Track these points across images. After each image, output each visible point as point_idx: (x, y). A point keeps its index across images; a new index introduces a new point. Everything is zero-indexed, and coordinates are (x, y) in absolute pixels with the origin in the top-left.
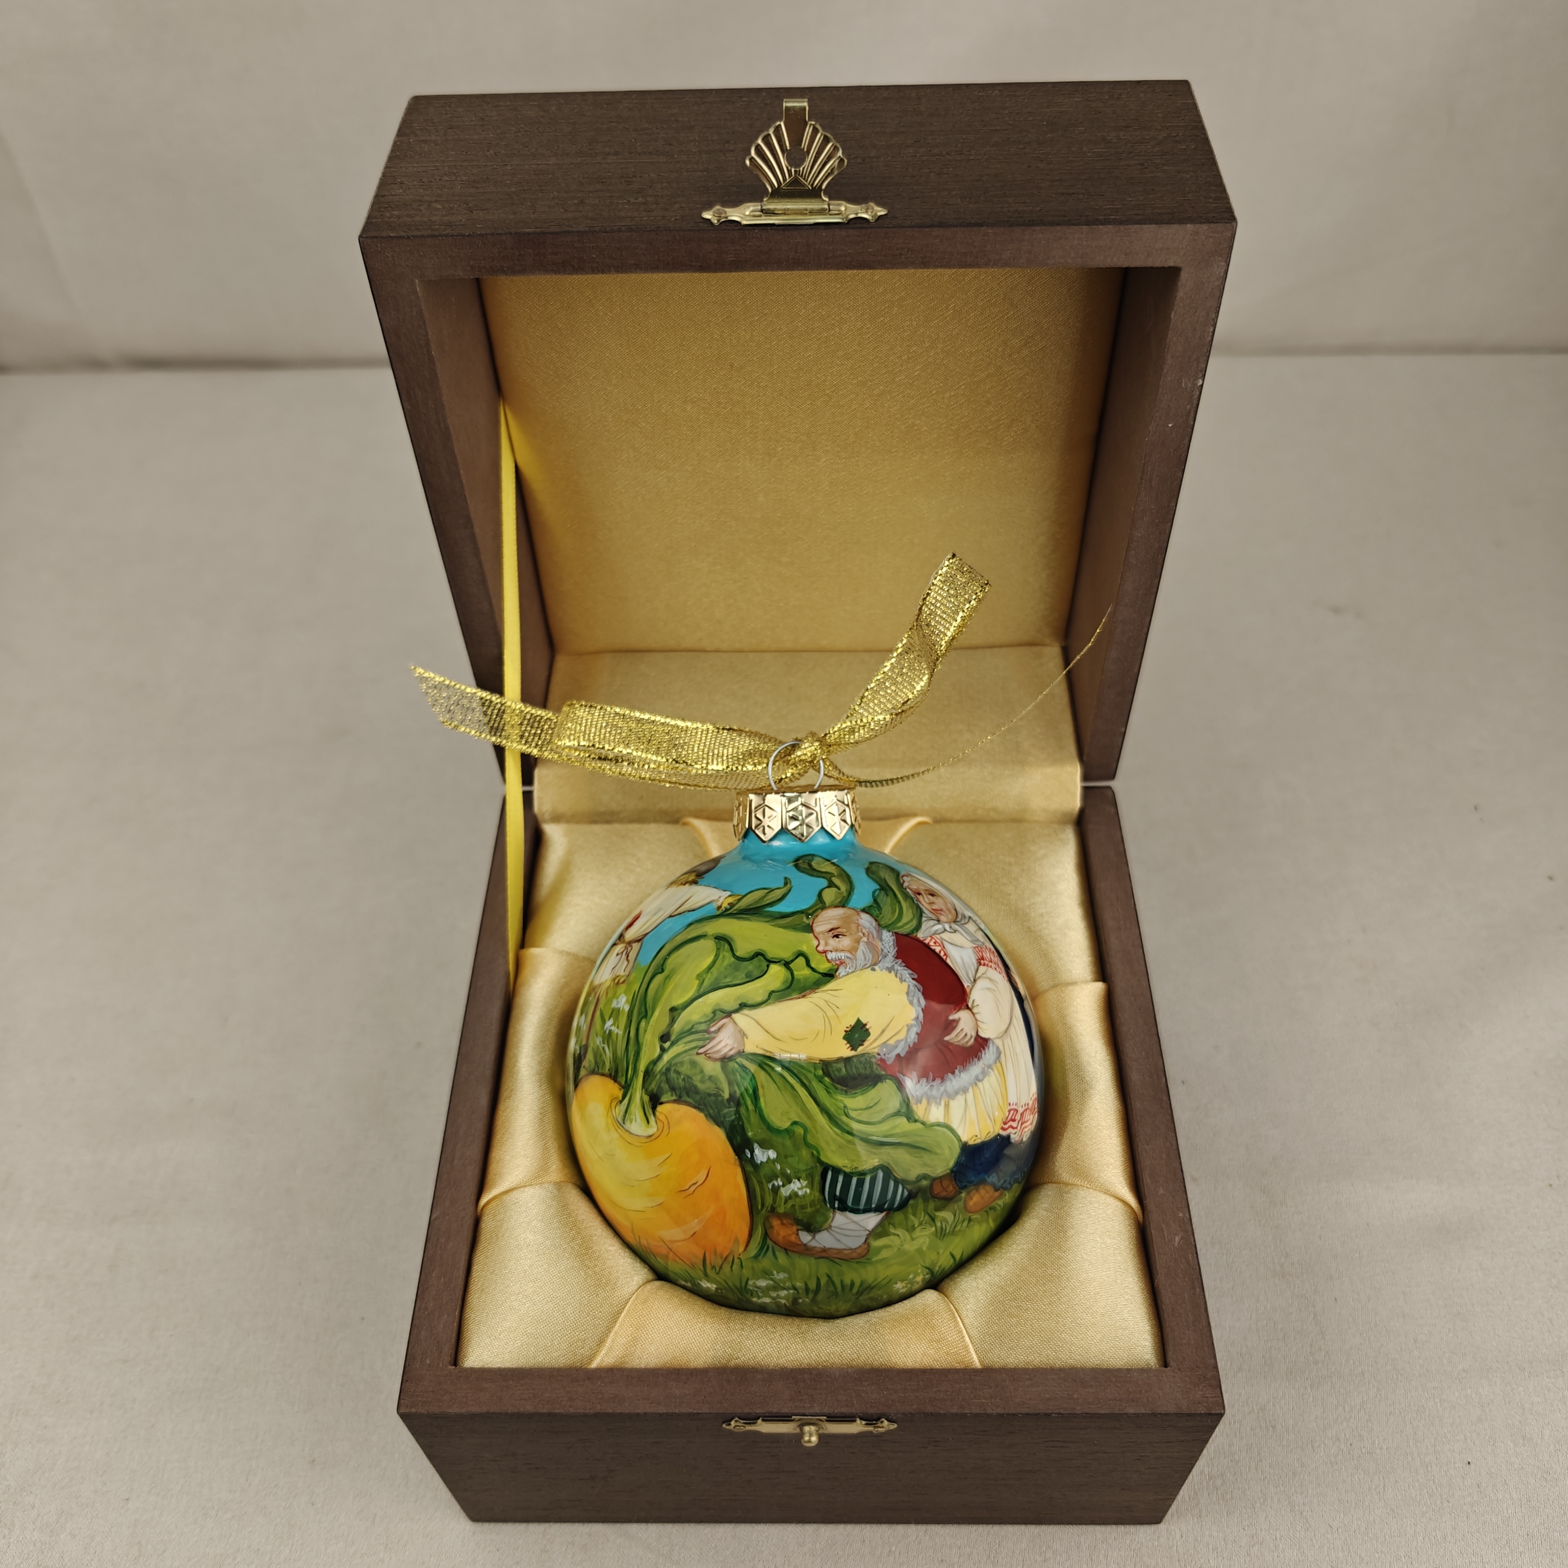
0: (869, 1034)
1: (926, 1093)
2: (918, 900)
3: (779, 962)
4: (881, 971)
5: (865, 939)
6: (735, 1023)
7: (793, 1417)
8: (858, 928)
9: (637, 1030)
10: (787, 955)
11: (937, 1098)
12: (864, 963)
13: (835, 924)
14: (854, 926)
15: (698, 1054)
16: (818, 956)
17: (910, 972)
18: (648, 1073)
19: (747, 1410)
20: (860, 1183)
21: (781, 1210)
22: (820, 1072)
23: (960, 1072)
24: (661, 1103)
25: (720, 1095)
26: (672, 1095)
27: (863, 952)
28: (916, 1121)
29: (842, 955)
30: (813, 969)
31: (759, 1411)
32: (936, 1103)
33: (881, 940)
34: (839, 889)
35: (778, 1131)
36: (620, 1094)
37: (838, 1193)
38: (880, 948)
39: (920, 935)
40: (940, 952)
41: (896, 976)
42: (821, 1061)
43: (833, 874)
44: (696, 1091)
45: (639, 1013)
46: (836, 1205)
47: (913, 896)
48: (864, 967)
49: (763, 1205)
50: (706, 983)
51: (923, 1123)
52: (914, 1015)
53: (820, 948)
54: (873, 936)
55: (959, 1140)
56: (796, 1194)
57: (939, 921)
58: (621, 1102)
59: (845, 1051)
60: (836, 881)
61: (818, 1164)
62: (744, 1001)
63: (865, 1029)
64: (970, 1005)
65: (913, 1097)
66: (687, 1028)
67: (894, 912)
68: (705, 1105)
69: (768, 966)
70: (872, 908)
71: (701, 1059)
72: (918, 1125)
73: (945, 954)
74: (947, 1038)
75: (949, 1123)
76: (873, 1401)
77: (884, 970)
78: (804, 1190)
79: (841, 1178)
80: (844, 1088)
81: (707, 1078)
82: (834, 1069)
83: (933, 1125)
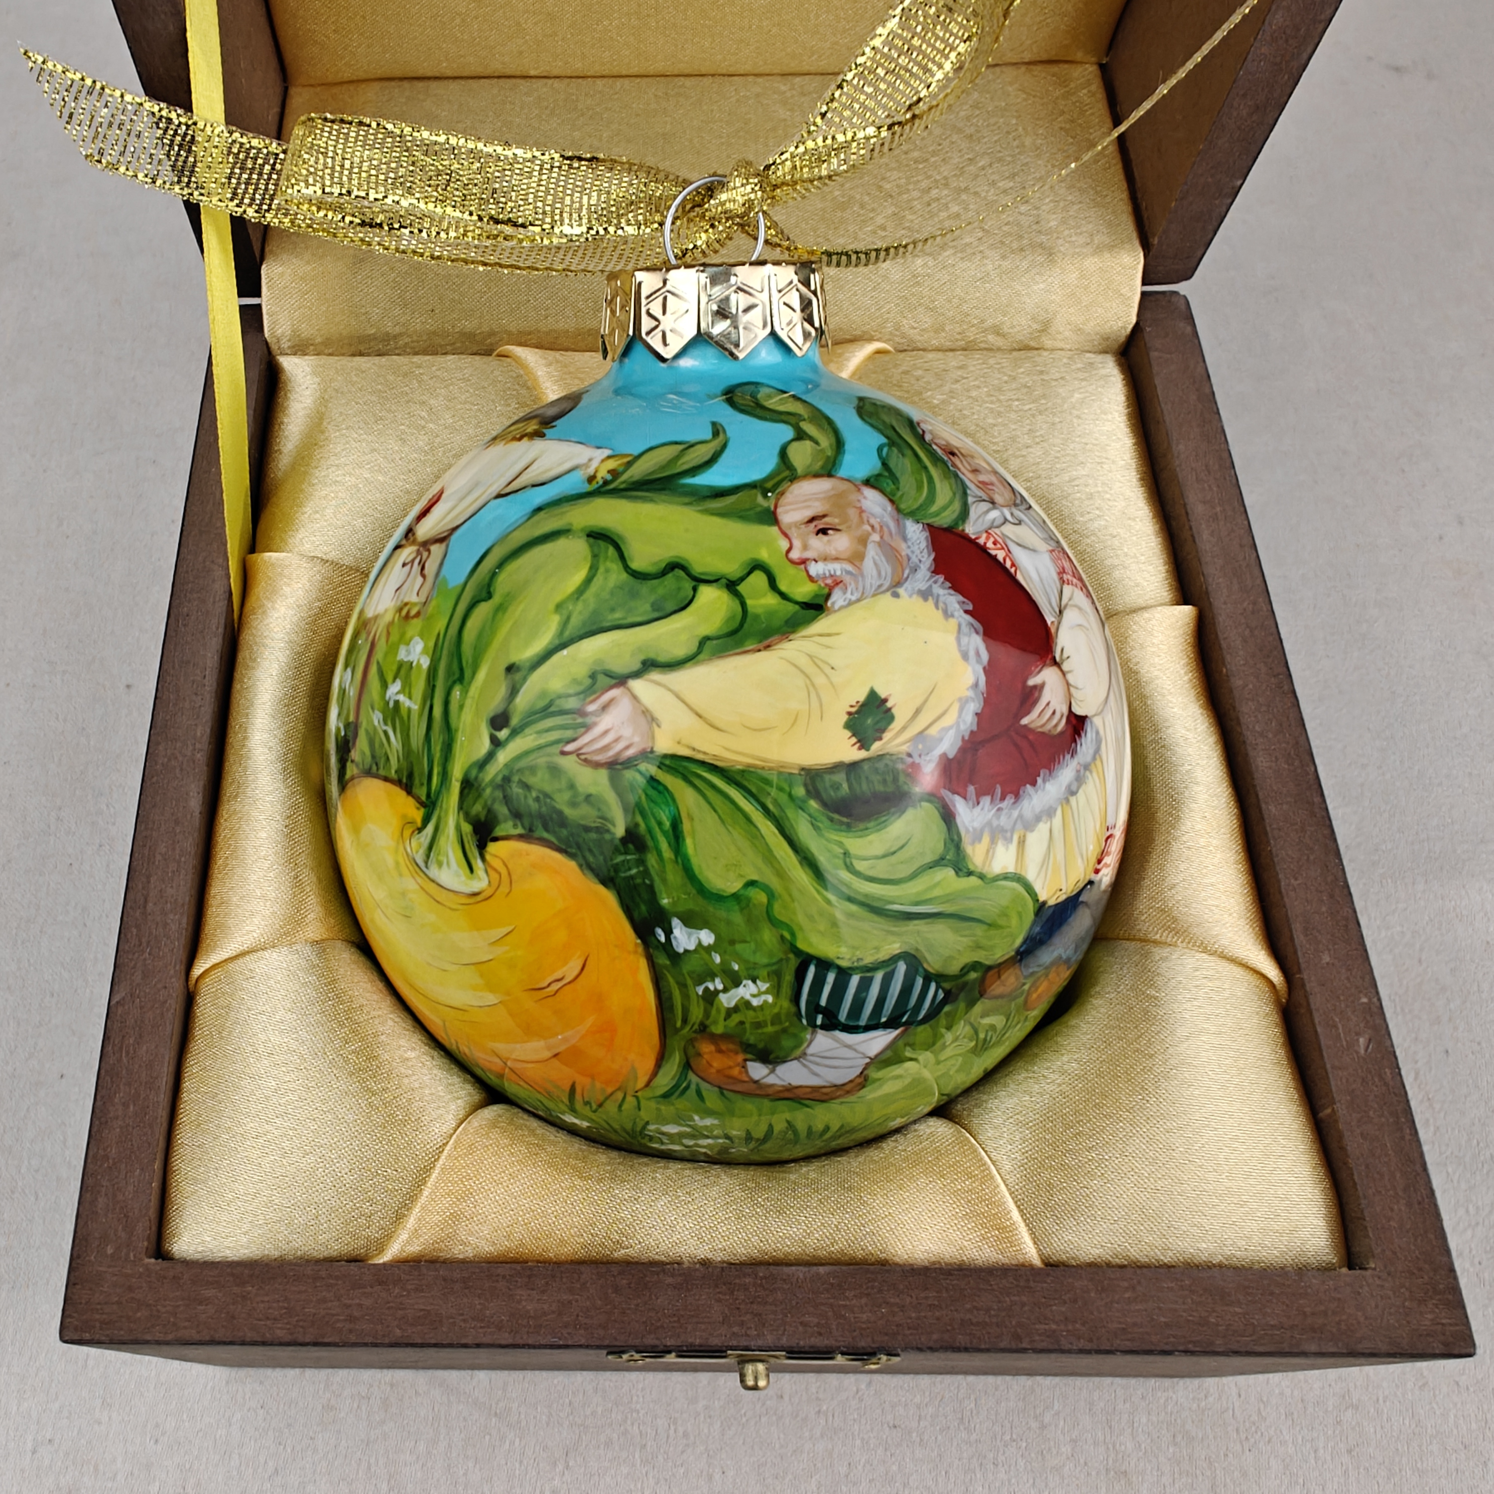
0: (892, 718)
1: (989, 823)
2: (954, 465)
3: (716, 581)
4: (910, 596)
5: (876, 537)
6: (635, 697)
7: (729, 1352)
8: (860, 516)
9: (446, 703)
10: (731, 568)
11: (1006, 831)
12: (878, 583)
13: (817, 508)
14: (852, 513)
15: (563, 753)
16: (792, 570)
17: (961, 598)
18: (468, 785)
19: (650, 1340)
20: (865, 985)
21: (718, 1029)
22: (800, 791)
23: (1044, 781)
24: (496, 839)
25: (608, 831)
26: (515, 826)
27: (876, 564)
28: (970, 873)
29: (837, 568)
30: (783, 596)
31: (670, 1342)
32: (1005, 839)
33: (905, 539)
34: (817, 443)
35: (719, 898)
36: (418, 815)
37: (823, 1002)
38: (903, 554)
39: (971, 529)
40: (1005, 560)
41: (937, 607)
42: (803, 769)
43: (800, 415)
44: (562, 821)
45: (449, 672)
46: (819, 1021)
47: (946, 458)
48: (878, 591)
49: (685, 1021)
50: (575, 621)
51: (982, 877)
52: (971, 681)
53: (795, 555)
54: (891, 534)
55: (1036, 900)
56: (747, 1004)
57: (993, 502)
58: (420, 830)
59: (849, 752)
60: (807, 427)
61: (791, 956)
62: (652, 655)
63: (883, 708)
64: (1058, 659)
65: (967, 831)
66: (542, 704)
67: (919, 488)
68: (579, 847)
69: (695, 589)
70: (882, 479)
71: (569, 764)
72: (973, 880)
73: (1013, 565)
74: (1025, 721)
75: (1023, 873)
76: (864, 1326)
77: (915, 596)
78: (763, 997)
79: (831, 977)
80: (845, 820)
81: (581, 798)
82: (828, 784)
83: (997, 878)
